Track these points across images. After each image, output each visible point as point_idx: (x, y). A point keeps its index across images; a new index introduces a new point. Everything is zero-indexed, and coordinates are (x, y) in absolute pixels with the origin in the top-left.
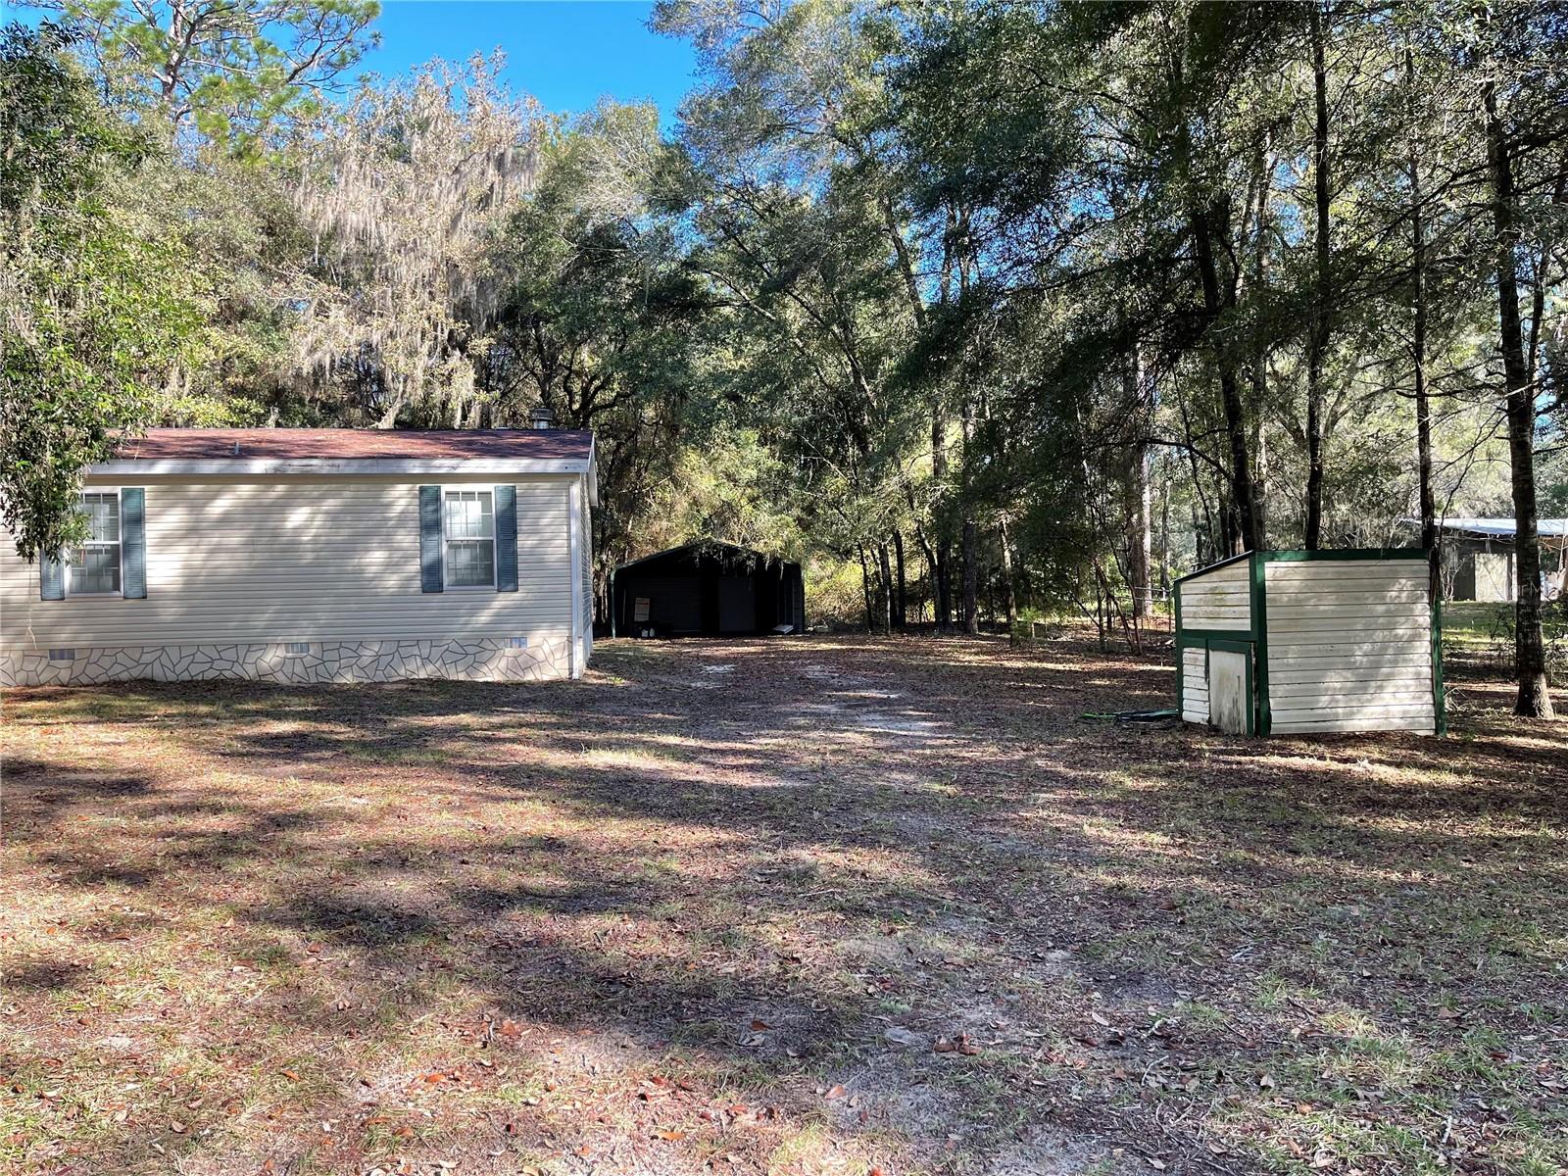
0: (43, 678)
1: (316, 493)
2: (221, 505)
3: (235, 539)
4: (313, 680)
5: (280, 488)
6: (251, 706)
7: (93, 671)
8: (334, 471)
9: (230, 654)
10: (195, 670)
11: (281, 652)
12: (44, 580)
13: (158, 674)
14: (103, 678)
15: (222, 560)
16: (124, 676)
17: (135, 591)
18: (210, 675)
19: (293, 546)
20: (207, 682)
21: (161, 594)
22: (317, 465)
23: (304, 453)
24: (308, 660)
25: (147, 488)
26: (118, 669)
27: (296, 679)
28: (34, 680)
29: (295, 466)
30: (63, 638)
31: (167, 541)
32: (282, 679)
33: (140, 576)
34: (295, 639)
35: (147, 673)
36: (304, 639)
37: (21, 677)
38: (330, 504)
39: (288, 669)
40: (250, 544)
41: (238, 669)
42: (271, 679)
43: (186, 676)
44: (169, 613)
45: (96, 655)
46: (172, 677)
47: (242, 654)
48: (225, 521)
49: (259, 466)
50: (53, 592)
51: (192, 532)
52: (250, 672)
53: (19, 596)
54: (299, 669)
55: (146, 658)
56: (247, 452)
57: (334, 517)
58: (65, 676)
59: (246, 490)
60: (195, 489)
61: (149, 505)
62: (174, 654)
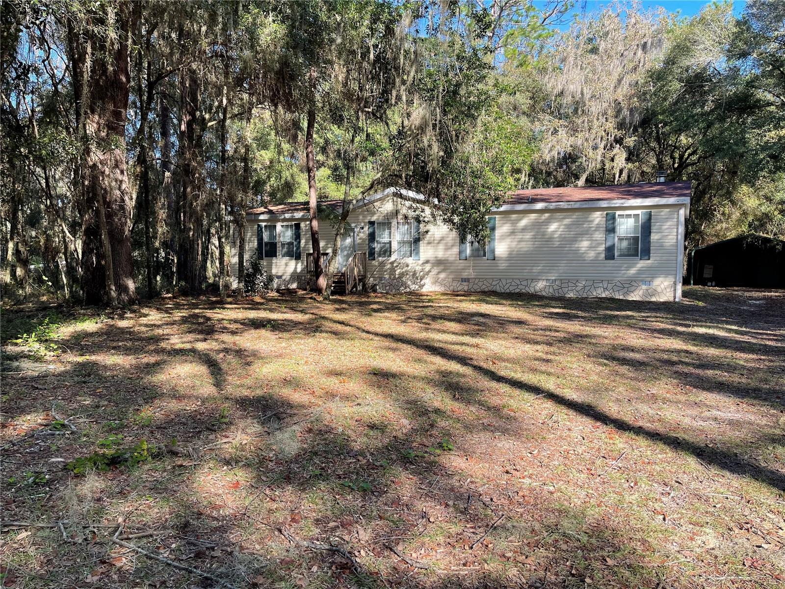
0: (459, 289)
1: (561, 217)
2: (524, 222)
3: (528, 236)
4: (557, 295)
5: (547, 215)
6: (537, 303)
7: (476, 287)
8: (570, 207)
9: (525, 283)
10: (511, 288)
11: (544, 283)
12: (460, 253)
13: (498, 289)
14: (479, 290)
15: (523, 244)
16: (486, 290)
17: (491, 257)
18: (517, 291)
19: (550, 239)
20: (517, 293)
21: (500, 259)
22: (563, 205)
23: (556, 200)
24: (556, 287)
25: (497, 216)
26: (484, 287)
27: (550, 294)
28: (456, 290)
29: (553, 206)
30: (465, 275)
31: (503, 237)
32: (544, 294)
33: (493, 251)
34: (549, 278)
35: (494, 289)
36: (553, 278)
37: (451, 288)
38: (567, 221)
39: (547, 290)
40: (534, 238)
41: (527, 289)
42: (539, 293)
43: (508, 291)
44: (503, 266)
45: (477, 281)
46: (503, 291)
47: (529, 283)
48: (524, 229)
49: (539, 206)
50: (463, 256)
51: (513, 233)
52: (531, 291)
53: (451, 259)
54: (551, 290)
55: (494, 283)
56: (534, 200)
57: (568, 226)
58: (466, 288)
59: (533, 216)
60: (514, 216)
61: (498, 223)
62: (504, 282)
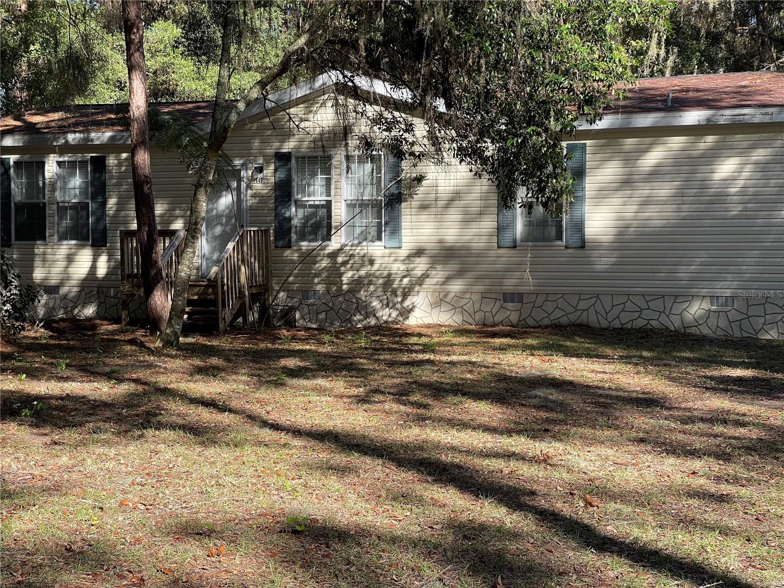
0: (498, 319)
1: (745, 144)
2: (654, 157)
3: (664, 190)
4: (738, 334)
5: (710, 139)
6: (688, 354)
7: (539, 315)
8: (767, 119)
9: (658, 304)
10: (625, 318)
11: (706, 305)
12: (500, 229)
13: (592, 319)
14: (546, 322)
15: (652, 212)
16: (564, 321)
17: (575, 241)
18: (640, 323)
19: (721, 197)
20: (639, 330)
21: (597, 246)
22: (749, 114)
23: (734, 101)
24: (733, 315)
25: (588, 142)
26: (558, 313)
27: (720, 333)
28: (490, 321)
29: (725, 116)
30: (510, 284)
31: (603, 193)
32: (706, 331)
33: (579, 227)
34: (718, 292)
35: (584, 318)
36: (728, 293)
37: (479, 316)
38: (760, 154)
39: (712, 322)
40: (679, 196)
41: (663, 319)
42: (693, 330)
43: (616, 324)
44: (603, 262)
45: (541, 299)
46: (604, 324)
47: (668, 305)
48: (655, 174)
49: (692, 117)
50: (507, 239)
51: (626, 183)
52: (674, 323)
53: (479, 244)
54: (723, 323)
55: (582, 305)
56: (679, 103)
57: (763, 167)
58: (514, 317)
59: (677, 142)
60: (630, 143)
61: (590, 160)
62: (607, 301)
